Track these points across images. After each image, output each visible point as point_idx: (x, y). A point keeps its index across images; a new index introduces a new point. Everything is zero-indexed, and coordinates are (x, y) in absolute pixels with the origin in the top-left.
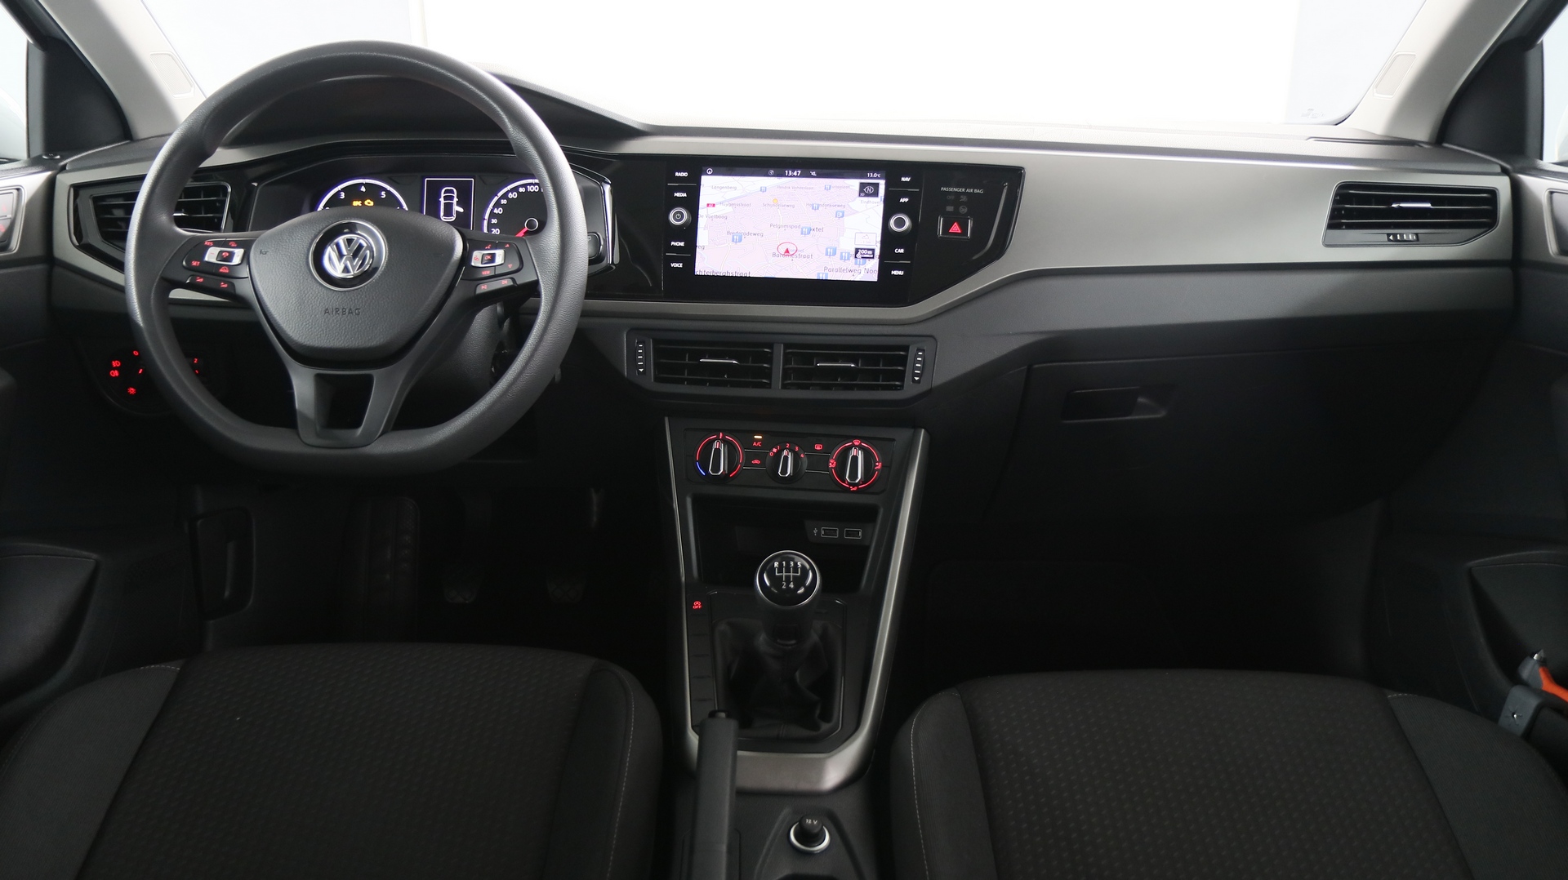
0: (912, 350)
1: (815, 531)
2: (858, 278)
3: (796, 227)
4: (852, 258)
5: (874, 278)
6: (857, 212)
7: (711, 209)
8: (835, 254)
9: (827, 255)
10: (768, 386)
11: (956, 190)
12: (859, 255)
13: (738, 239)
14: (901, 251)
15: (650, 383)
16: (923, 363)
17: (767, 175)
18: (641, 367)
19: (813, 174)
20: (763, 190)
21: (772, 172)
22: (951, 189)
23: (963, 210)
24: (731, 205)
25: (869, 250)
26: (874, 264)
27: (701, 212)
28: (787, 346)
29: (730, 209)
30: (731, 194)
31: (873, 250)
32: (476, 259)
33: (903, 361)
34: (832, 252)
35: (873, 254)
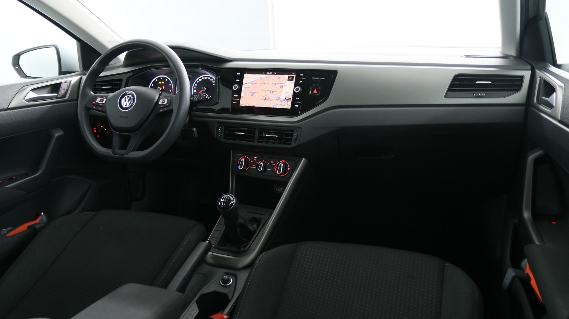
0: (295, 131)
1: (277, 189)
2: (285, 108)
3: (269, 91)
4: (284, 101)
5: (289, 107)
6: (287, 86)
7: (246, 85)
8: (279, 99)
9: (277, 100)
10: (253, 141)
11: (316, 78)
12: (286, 100)
13: (252, 94)
14: (298, 99)
15: (222, 140)
16: (297, 136)
17: (262, 74)
18: (220, 134)
19: (275, 73)
20: (261, 79)
21: (264, 73)
22: (315, 78)
23: (318, 85)
24: (251, 83)
25: (289, 98)
26: (290, 103)
27: (243, 86)
28: (260, 129)
29: (251, 85)
30: (252, 80)
31: (290, 98)
32: (161, 102)
33: (292, 135)
34: (278, 99)
35: (290, 100)
